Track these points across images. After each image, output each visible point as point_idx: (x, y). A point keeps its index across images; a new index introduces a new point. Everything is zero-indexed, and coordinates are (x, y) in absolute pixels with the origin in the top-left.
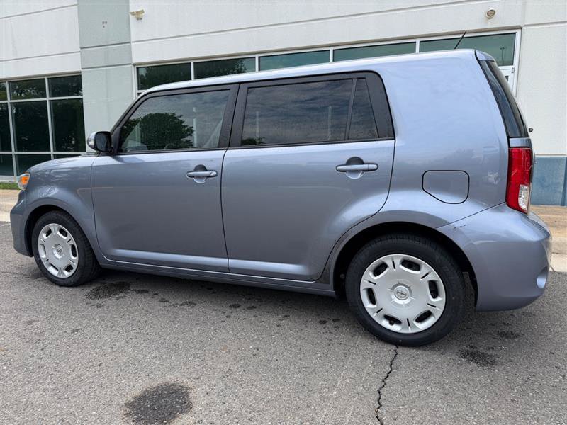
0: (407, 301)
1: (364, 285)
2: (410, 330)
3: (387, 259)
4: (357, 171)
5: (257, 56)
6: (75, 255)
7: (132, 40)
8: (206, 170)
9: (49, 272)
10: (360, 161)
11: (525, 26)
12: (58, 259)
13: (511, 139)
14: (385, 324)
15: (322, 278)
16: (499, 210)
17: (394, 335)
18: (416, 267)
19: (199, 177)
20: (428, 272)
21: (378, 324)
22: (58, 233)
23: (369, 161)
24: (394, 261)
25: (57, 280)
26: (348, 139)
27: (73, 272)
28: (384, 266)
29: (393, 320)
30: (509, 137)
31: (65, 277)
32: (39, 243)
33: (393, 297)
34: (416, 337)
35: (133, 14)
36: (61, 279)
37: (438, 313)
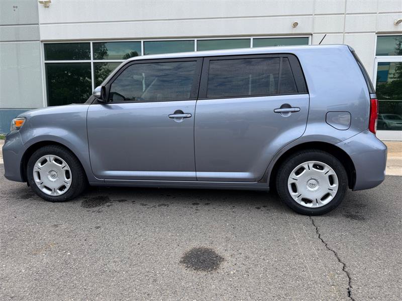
0: (316, 188)
1: (290, 181)
2: (318, 206)
3: (305, 165)
4: (287, 112)
5: (142, 41)
6: (68, 178)
7: (40, 23)
8: (183, 113)
9: (43, 192)
10: (289, 106)
11: (314, 33)
12: (52, 181)
13: (371, 95)
14: (303, 204)
15: (262, 180)
16: (365, 133)
17: (308, 210)
18: (322, 168)
19: (177, 118)
20: (328, 170)
21: (299, 204)
22: (54, 162)
23: (295, 106)
24: (308, 165)
25: (51, 197)
26: (279, 93)
27: (66, 190)
28: (302, 169)
29: (307, 201)
30: (370, 93)
31: (57, 195)
32: (34, 170)
33: (308, 187)
34: (321, 209)
35: (41, 2)
36: (55, 196)
37: (334, 193)
